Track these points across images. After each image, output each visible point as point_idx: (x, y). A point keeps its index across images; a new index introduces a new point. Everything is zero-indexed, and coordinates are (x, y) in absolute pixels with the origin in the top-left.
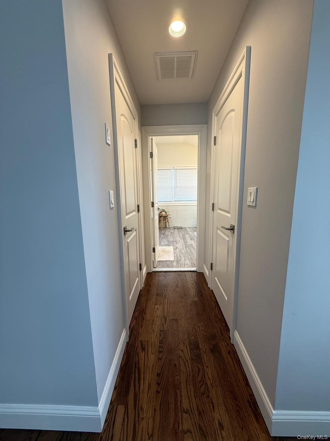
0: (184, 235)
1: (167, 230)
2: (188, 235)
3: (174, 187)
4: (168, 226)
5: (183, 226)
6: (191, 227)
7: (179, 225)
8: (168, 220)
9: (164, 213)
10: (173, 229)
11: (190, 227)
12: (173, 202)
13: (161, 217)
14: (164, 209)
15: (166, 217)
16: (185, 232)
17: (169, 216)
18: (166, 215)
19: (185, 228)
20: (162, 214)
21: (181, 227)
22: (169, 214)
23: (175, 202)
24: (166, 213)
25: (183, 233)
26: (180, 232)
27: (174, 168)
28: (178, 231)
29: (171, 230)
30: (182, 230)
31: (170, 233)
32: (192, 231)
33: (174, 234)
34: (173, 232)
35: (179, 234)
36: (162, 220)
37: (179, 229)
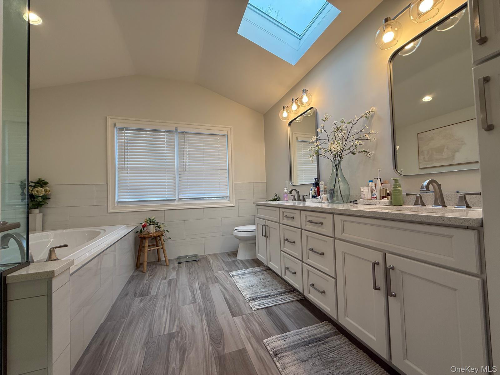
0: (207, 287)
1: (161, 271)
2: (217, 285)
3: (178, 169)
4: (163, 258)
5: (200, 254)
6: (217, 254)
7: (190, 252)
8: (162, 245)
9: (152, 229)
10: (177, 265)
11: (215, 255)
12: (176, 202)
13: (145, 238)
14: (153, 218)
15: (159, 238)
16: (208, 276)
17: (167, 235)
18: (157, 234)
19: (205, 258)
20: (147, 233)
21: (196, 256)
22: (166, 229)
23: (181, 203)
24: (159, 227)
25: (203, 278)
26: (194, 279)
27: (176, 129)
28: (190, 272)
29: (172, 271)
30: (199, 266)
31: (165, 283)
32: (225, 269)
33: (177, 289)
34: (176, 279)
35: (192, 288)
36: (147, 247)
37: (190, 263)
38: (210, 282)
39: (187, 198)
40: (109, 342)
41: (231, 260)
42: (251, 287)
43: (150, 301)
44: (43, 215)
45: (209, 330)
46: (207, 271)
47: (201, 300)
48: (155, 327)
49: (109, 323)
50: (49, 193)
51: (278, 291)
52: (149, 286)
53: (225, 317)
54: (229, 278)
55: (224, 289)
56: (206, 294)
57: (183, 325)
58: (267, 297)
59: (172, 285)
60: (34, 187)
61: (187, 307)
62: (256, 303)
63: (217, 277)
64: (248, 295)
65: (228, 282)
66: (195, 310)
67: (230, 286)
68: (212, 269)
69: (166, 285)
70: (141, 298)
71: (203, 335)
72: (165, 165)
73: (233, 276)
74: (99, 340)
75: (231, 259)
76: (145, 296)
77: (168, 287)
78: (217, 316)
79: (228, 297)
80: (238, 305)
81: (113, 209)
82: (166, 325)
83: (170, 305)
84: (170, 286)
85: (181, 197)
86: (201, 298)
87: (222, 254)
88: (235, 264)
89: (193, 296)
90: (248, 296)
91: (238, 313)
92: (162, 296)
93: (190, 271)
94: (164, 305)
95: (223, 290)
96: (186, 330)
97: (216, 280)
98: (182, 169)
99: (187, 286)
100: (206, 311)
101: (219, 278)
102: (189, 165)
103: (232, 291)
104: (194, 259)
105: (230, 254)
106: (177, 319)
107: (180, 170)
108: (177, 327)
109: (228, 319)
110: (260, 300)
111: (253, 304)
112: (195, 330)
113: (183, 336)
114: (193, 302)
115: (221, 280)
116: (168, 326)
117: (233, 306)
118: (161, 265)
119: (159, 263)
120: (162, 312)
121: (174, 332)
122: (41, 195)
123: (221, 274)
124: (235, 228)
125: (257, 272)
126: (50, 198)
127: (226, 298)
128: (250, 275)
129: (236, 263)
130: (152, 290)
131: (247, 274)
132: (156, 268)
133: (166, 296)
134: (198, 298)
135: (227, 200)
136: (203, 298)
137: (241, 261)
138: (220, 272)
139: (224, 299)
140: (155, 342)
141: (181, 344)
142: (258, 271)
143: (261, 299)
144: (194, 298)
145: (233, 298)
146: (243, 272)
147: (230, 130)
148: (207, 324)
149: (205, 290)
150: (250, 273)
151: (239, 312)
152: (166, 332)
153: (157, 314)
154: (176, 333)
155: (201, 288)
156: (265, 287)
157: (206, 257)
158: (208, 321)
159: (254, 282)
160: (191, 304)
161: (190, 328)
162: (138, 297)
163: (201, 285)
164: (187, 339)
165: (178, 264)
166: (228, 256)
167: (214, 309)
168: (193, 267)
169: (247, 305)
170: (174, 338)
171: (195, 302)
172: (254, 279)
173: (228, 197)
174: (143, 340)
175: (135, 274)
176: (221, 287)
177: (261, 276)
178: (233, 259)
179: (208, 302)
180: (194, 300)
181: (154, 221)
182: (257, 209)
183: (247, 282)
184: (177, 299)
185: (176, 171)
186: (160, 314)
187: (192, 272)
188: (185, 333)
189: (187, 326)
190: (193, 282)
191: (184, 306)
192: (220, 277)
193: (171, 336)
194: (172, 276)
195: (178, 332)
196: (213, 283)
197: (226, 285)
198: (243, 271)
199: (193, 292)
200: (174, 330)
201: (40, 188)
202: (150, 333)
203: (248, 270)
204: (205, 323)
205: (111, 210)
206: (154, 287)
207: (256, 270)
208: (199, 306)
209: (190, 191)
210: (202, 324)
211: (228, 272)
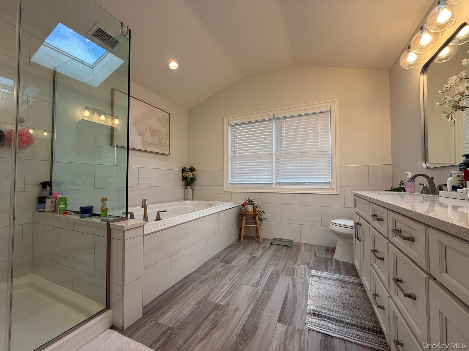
0: (278, 276)
1: (253, 247)
2: (288, 278)
3: (276, 154)
5: (297, 240)
6: (314, 246)
8: (257, 223)
9: (250, 208)
10: (268, 245)
11: (311, 245)
12: (274, 186)
14: (252, 199)
16: (288, 266)
17: (264, 215)
19: (298, 246)
20: (245, 211)
21: (291, 241)
22: (262, 210)
23: (278, 186)
25: (280, 266)
26: (272, 264)
27: (274, 116)
28: (274, 256)
29: (261, 249)
30: (287, 252)
31: (248, 258)
32: (310, 265)
33: (252, 267)
34: (258, 258)
35: (264, 272)
36: (244, 223)
37: (281, 247)
38: (284, 273)
39: (283, 183)
40: (184, 288)
41: (325, 257)
42: (325, 299)
43: (227, 269)
44: (192, 190)
45: (246, 321)
46: (290, 260)
47: (263, 287)
48: (213, 293)
49: (195, 274)
50: (195, 176)
51: (362, 322)
52: (235, 257)
53: (270, 317)
54: (307, 276)
55: (293, 285)
56: (271, 283)
57: (231, 303)
58: (337, 321)
59: (251, 262)
60: (188, 172)
61: (247, 287)
62: (314, 320)
63: (295, 271)
64: (312, 305)
65: (302, 281)
66: (250, 294)
67: (301, 285)
68: (296, 260)
69: (248, 260)
70: (225, 264)
71: (239, 322)
72: (264, 151)
73: (312, 276)
74: (182, 284)
75: (326, 255)
76: (227, 263)
77: (247, 263)
78: (265, 311)
79: (290, 297)
80: (293, 313)
81: (227, 189)
82: (220, 296)
83: (236, 279)
84: (250, 262)
85: (279, 181)
86: (263, 286)
87: (319, 246)
88: (327, 263)
89: (259, 279)
90: (311, 307)
91: (286, 320)
92: (237, 269)
93: (275, 254)
94: (233, 277)
95: (291, 287)
96: (230, 308)
97: (292, 273)
98: (280, 155)
99: (262, 268)
100: (258, 300)
101: (297, 272)
102: (286, 150)
103: (299, 292)
104: (287, 244)
105: (329, 250)
106: (232, 294)
107: (277, 156)
108: (227, 301)
109: (272, 321)
110: (323, 320)
111: (311, 320)
112: (237, 313)
113: (224, 313)
114: (255, 285)
115: (297, 275)
116: (222, 297)
117: (287, 310)
118: (257, 241)
119: (257, 239)
120: (227, 283)
121: (221, 305)
122: (190, 177)
123: (302, 268)
124: (333, 221)
125: (348, 283)
126: (195, 179)
127: (288, 296)
128: (334, 283)
129: (329, 262)
130: (235, 260)
131: (332, 280)
132: (251, 243)
133: (240, 270)
134: (261, 284)
135: (330, 186)
136: (266, 285)
137: (337, 261)
138: (302, 266)
139: (284, 296)
140: (204, 305)
141: (217, 319)
142: (350, 283)
143: (325, 319)
144: (259, 282)
145: (295, 300)
146: (328, 275)
147: (334, 103)
148: (250, 314)
149: (274, 279)
150: (337, 280)
151: (288, 320)
152: (216, 302)
153: (223, 282)
154: (222, 306)
155: (271, 275)
156: (344, 307)
157: (301, 245)
158: (253, 311)
159: (333, 294)
160: (252, 286)
161: (234, 309)
162: (222, 263)
163: (274, 272)
164: (225, 318)
165: (270, 245)
166: (324, 251)
167: (267, 303)
168: (280, 252)
169: (303, 318)
170: (217, 310)
171: (256, 287)
172: (337, 290)
173: (329, 183)
174: (200, 299)
175: (235, 243)
176: (291, 282)
177: (349, 291)
178: (329, 256)
179: (267, 292)
180: (257, 284)
181: (252, 202)
182: (355, 200)
183: (325, 289)
184: (245, 276)
185: (274, 156)
186: (225, 284)
187: (276, 256)
188: (227, 311)
189: (233, 305)
190: (269, 266)
191: (245, 286)
192: (299, 271)
193: (217, 307)
194: (257, 254)
195: (224, 306)
196: (286, 275)
197: (299, 282)
198: (330, 274)
199: (262, 276)
200: (222, 304)
201: (190, 173)
202: (208, 295)
203: (336, 276)
204: (249, 311)
205: (226, 190)
206: (238, 258)
207: (348, 279)
208: (257, 292)
209: (287, 175)
210: (245, 311)
211: (311, 268)
